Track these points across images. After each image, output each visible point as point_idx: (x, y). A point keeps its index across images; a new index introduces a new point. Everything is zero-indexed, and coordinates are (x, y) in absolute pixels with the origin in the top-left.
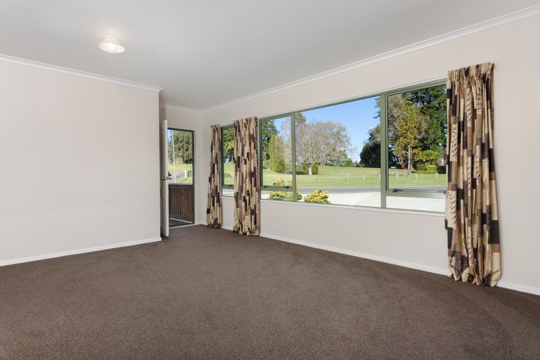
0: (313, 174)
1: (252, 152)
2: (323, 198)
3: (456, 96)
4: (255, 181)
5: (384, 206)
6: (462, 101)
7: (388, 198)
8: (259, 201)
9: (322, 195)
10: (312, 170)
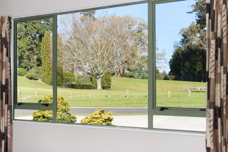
0: (103, 88)
1: (4, 60)
2: (106, 120)
3: (214, 11)
4: (7, 96)
5: (150, 126)
6: (219, 16)
7: (155, 117)
8: (11, 122)
9: (105, 116)
10: (102, 83)
